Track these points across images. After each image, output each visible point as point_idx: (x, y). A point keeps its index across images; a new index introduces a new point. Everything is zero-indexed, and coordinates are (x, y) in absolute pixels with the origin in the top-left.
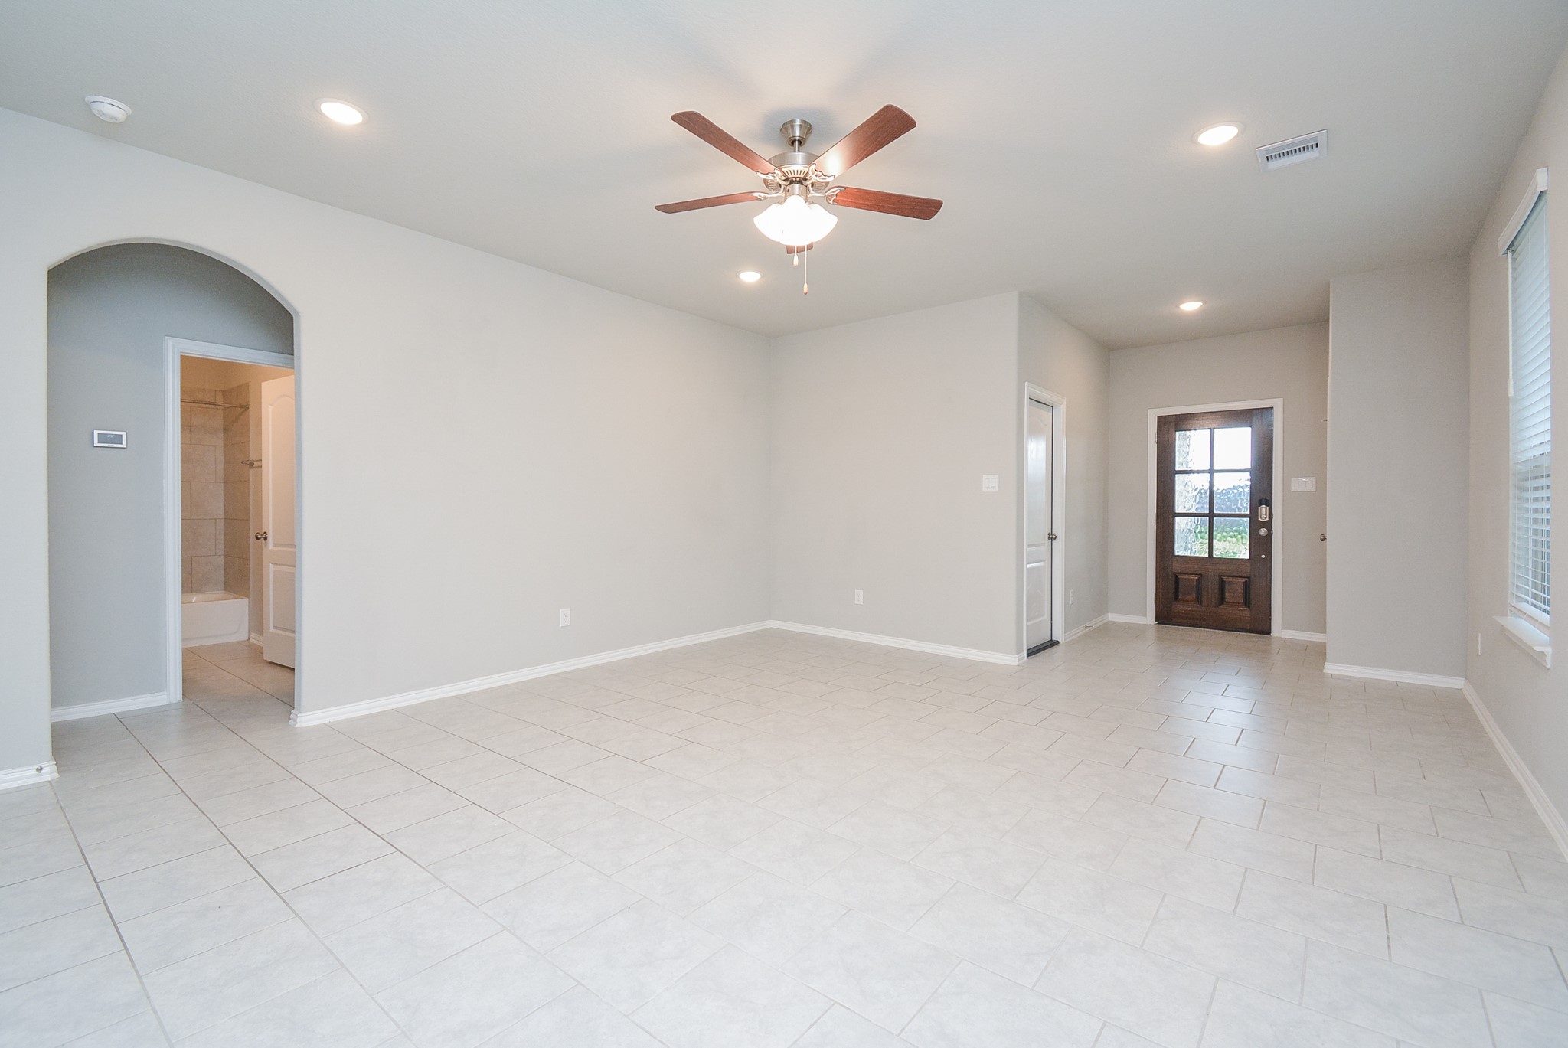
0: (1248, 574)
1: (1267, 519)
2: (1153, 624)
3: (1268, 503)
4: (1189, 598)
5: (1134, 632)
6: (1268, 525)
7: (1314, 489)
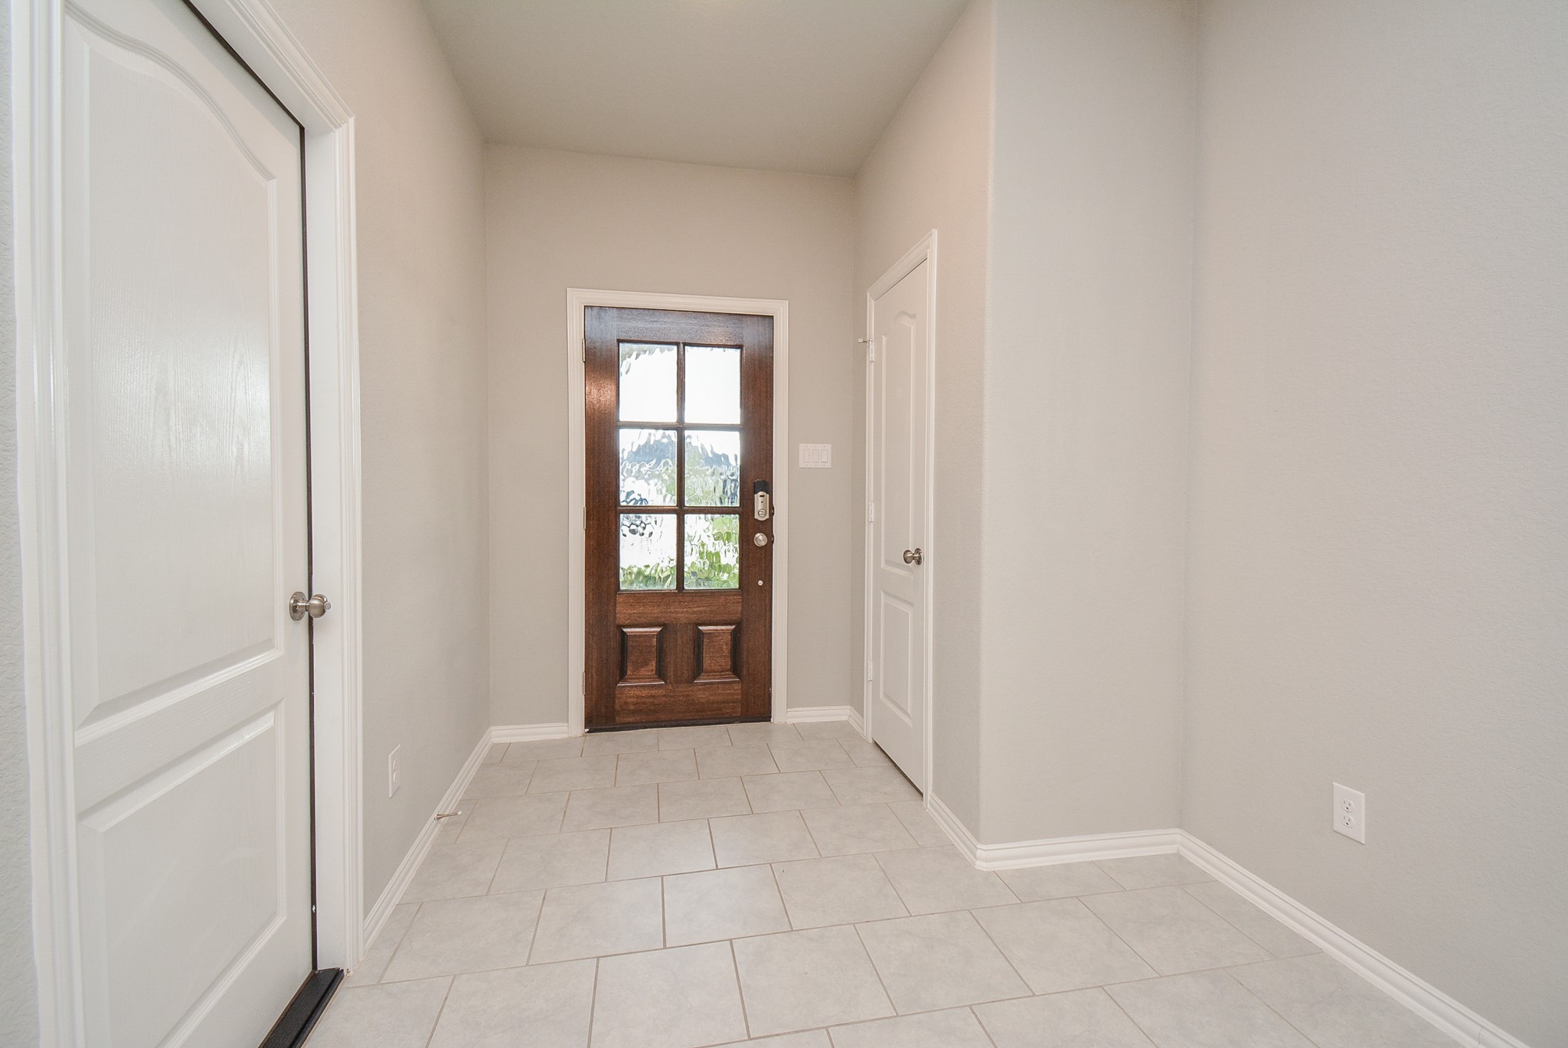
0: (737, 617)
1: (767, 517)
2: (580, 734)
3: (767, 486)
4: (643, 671)
5: (537, 759)
6: (767, 527)
7: (828, 465)
